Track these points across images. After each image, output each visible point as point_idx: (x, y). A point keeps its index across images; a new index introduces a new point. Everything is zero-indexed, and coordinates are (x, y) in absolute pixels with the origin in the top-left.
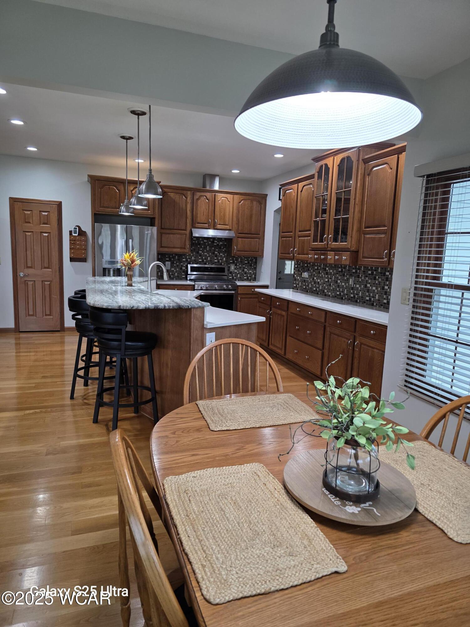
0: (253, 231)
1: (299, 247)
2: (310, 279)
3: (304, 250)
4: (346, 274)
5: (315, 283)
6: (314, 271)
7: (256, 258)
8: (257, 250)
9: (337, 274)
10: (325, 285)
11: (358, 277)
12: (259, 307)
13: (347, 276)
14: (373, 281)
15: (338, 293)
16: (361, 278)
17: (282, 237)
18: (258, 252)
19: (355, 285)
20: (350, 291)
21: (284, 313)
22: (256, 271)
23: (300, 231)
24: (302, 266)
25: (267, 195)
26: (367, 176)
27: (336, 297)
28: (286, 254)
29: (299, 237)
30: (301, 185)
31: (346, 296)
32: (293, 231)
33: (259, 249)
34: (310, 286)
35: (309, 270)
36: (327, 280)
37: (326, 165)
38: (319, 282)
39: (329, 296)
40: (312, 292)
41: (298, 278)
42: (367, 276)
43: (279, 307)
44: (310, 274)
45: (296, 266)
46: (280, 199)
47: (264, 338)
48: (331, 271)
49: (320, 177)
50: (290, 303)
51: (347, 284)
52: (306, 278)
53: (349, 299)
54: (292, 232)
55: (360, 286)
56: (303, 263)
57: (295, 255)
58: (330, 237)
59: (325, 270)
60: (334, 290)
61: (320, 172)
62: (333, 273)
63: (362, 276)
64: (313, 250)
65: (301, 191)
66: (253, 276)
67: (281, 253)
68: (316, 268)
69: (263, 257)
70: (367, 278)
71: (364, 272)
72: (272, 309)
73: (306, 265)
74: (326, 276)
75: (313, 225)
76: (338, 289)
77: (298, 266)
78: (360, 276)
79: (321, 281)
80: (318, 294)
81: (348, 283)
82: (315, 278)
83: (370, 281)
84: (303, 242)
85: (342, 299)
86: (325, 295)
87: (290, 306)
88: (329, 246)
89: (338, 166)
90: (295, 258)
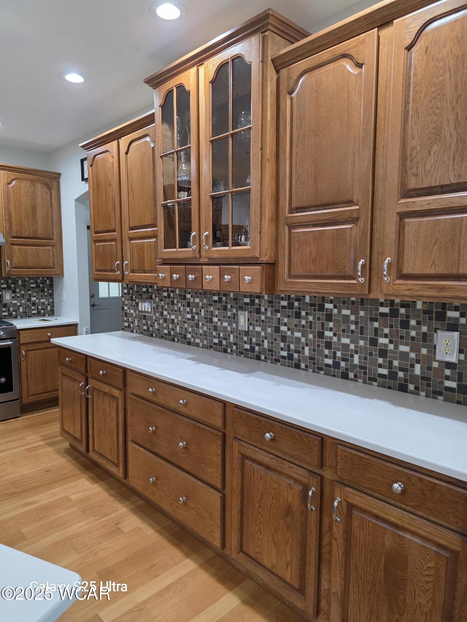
0: (40, 233)
1: (132, 259)
2: (155, 314)
3: (143, 263)
4: (229, 306)
5: (165, 320)
6: (162, 300)
7: (51, 280)
8: (51, 264)
9: (211, 305)
10: (186, 325)
11: (258, 311)
12: (63, 375)
13: (231, 311)
14: (295, 321)
15: (216, 341)
16: (265, 314)
17: (95, 242)
18: (53, 268)
19: (251, 328)
20: (242, 339)
21: (116, 393)
22: (53, 298)
23: (132, 229)
24: (138, 292)
25: (60, 174)
26: (288, 96)
27: (211, 347)
28: (105, 271)
29: (131, 239)
30: (124, 141)
31: (234, 347)
32: (118, 229)
33: (54, 264)
34: (156, 326)
35: (151, 298)
36: (189, 316)
37: (180, 87)
38: (173, 320)
39: (197, 345)
40: (162, 337)
41: (132, 311)
42: (278, 311)
43: (104, 380)
44: (154, 306)
45: (126, 291)
46: (83, 179)
47: (78, 435)
48: (197, 300)
49: (167, 118)
50: (128, 373)
51: (234, 325)
52: (148, 312)
53: (241, 353)
54: (114, 231)
55: (264, 329)
56: (138, 286)
57: (126, 273)
58: (207, 237)
59: (185, 298)
60: (205, 335)
61: (166, 106)
62: (201, 304)
63: (266, 310)
64: (165, 262)
65: (127, 153)
66: (49, 308)
67: (97, 271)
68: (165, 294)
69: (63, 276)
70: (279, 315)
71: (270, 302)
72: (91, 381)
73: (144, 290)
74: (188, 309)
75: (160, 213)
76: (214, 333)
77: (128, 292)
78: (263, 309)
79: (177, 318)
80: (173, 340)
81: (237, 323)
82: (165, 313)
83: (286, 320)
84: (141, 248)
85: (225, 351)
86: (189, 343)
87: (129, 379)
88: (203, 254)
89: (212, 82)
90: (125, 277)
